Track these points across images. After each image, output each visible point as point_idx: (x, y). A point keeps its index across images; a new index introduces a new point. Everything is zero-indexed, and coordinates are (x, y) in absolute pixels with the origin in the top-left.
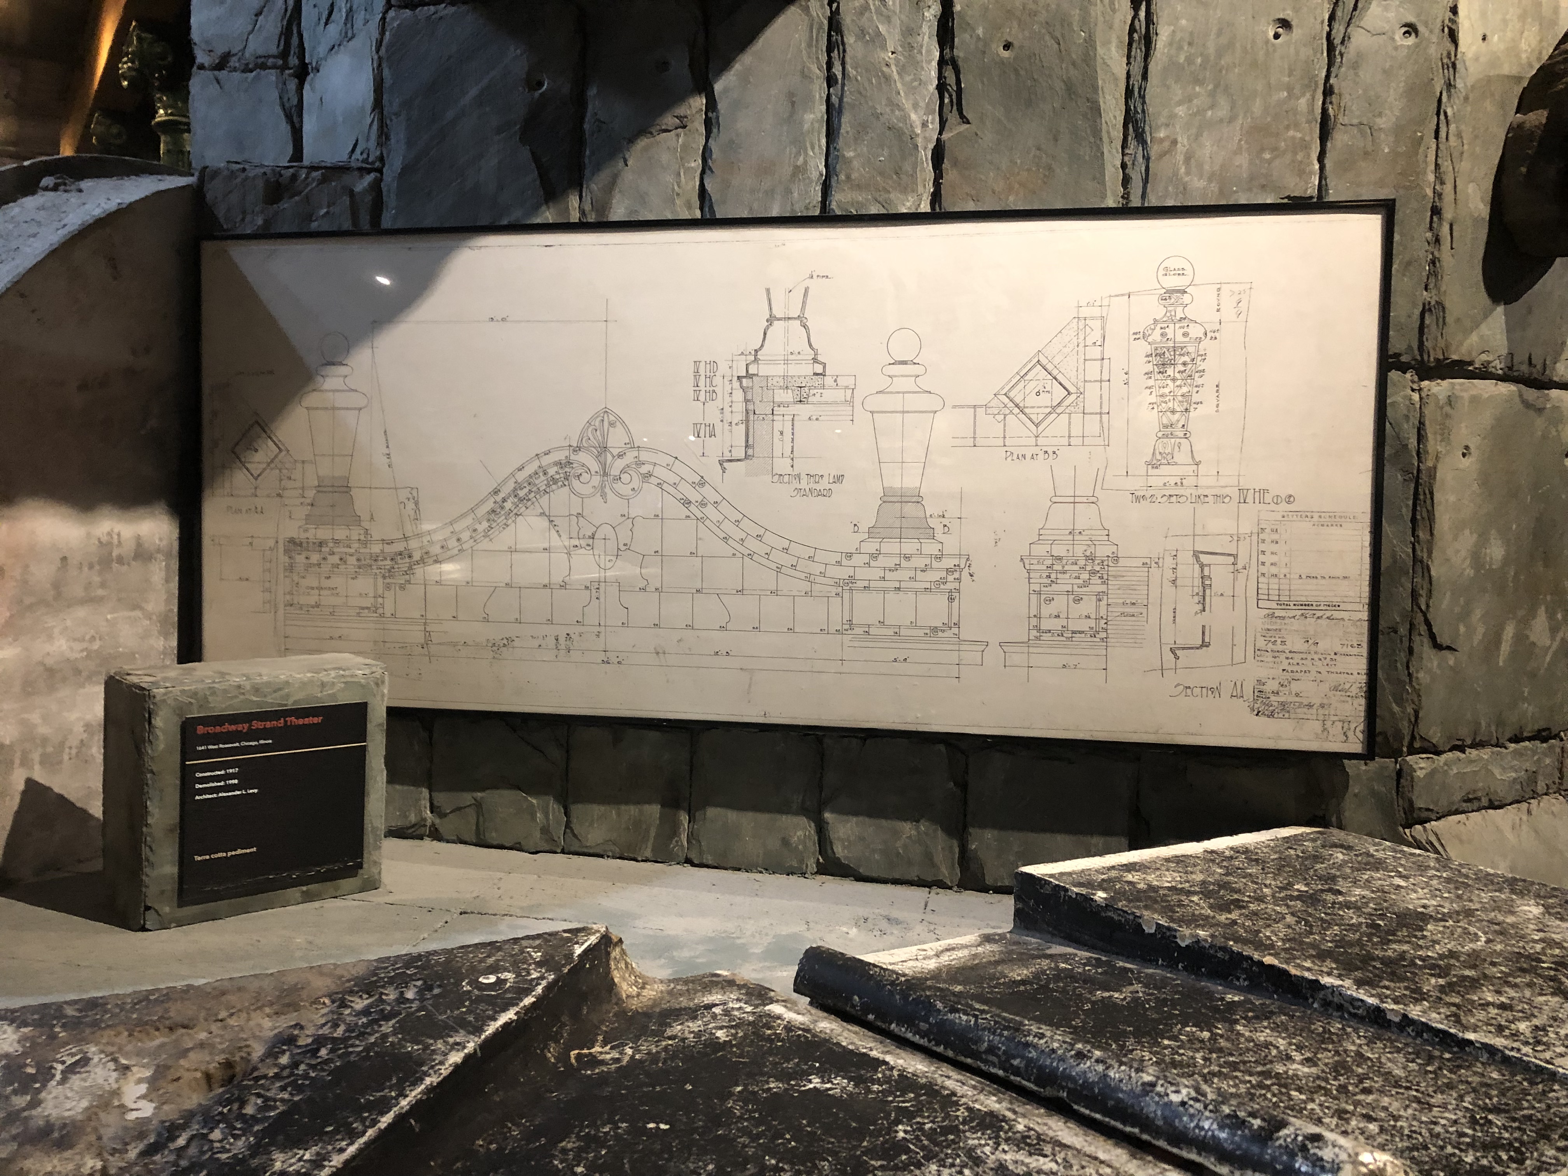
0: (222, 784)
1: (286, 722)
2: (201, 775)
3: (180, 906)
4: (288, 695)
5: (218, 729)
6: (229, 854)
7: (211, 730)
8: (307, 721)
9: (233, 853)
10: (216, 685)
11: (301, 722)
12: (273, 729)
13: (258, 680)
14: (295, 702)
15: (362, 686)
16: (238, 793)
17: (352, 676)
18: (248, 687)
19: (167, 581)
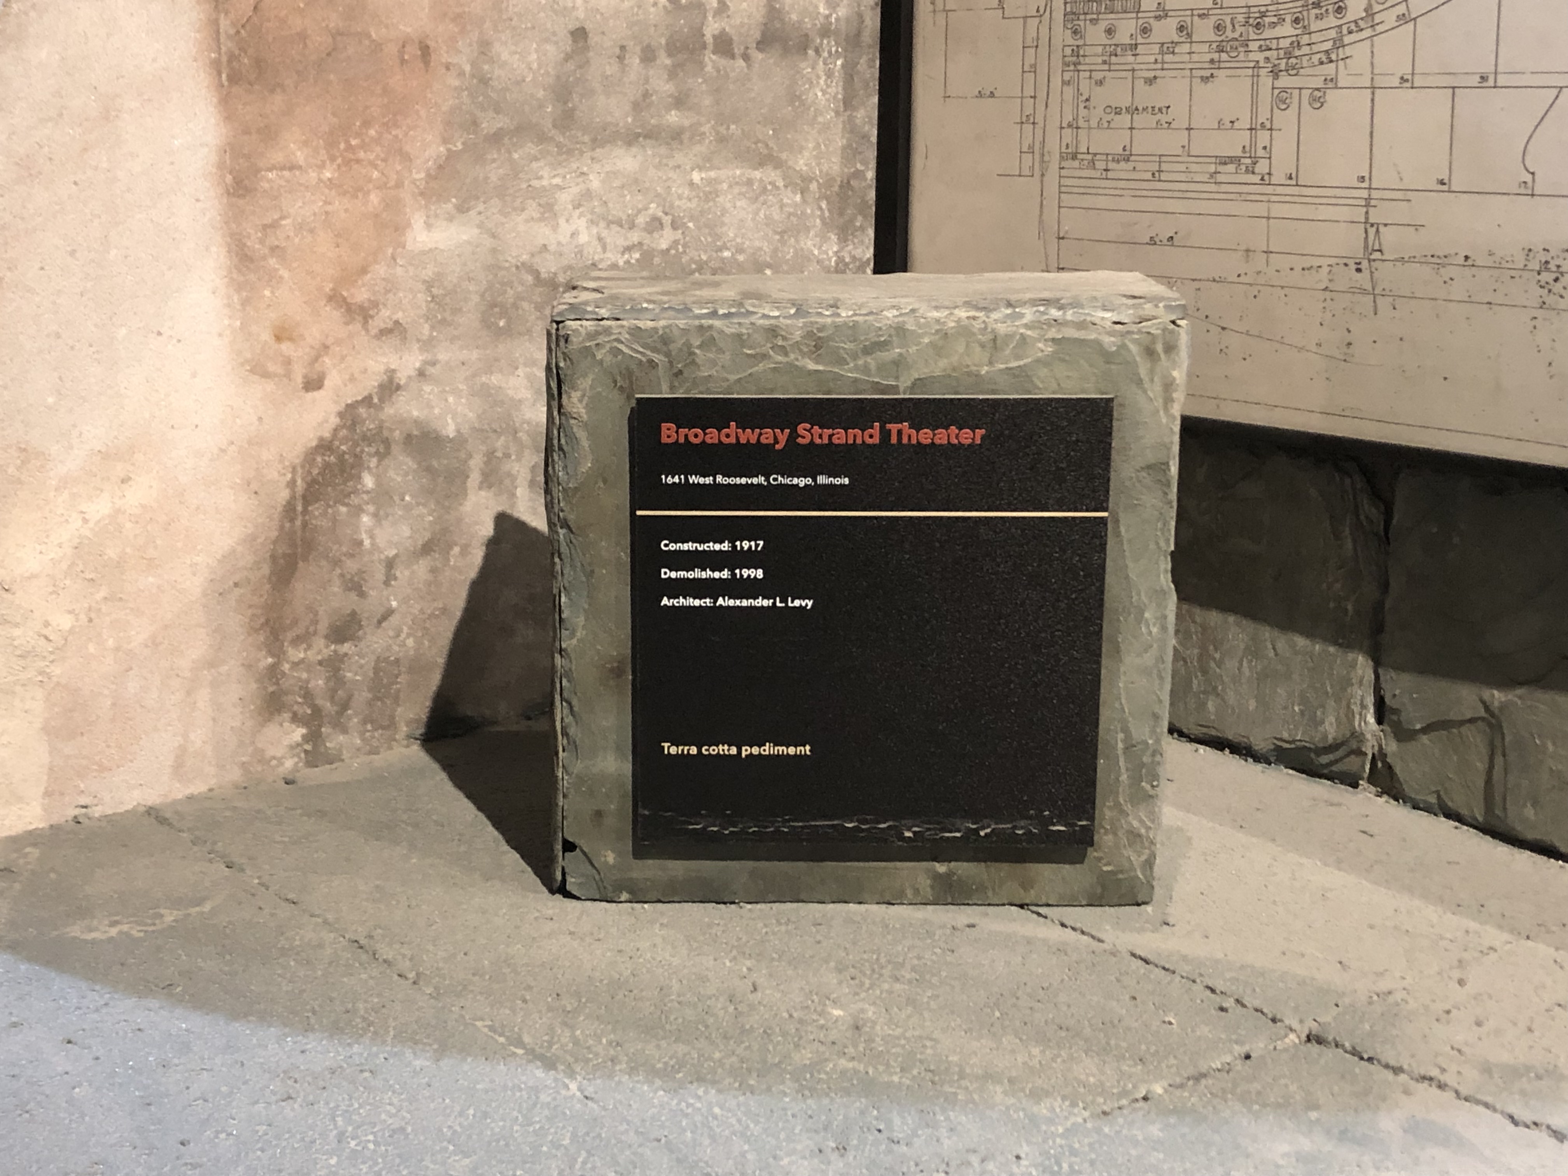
0: (725, 574)
1: (885, 435)
2: (673, 547)
3: (639, 853)
4: (898, 363)
5: (712, 436)
6: (745, 751)
7: (695, 436)
8: (941, 437)
9: (755, 750)
10: (717, 323)
11: (925, 436)
12: (850, 448)
13: (827, 318)
14: (918, 383)
15: (1108, 357)
16: (766, 603)
17: (1081, 325)
18: (797, 335)
19: (848, 102)
